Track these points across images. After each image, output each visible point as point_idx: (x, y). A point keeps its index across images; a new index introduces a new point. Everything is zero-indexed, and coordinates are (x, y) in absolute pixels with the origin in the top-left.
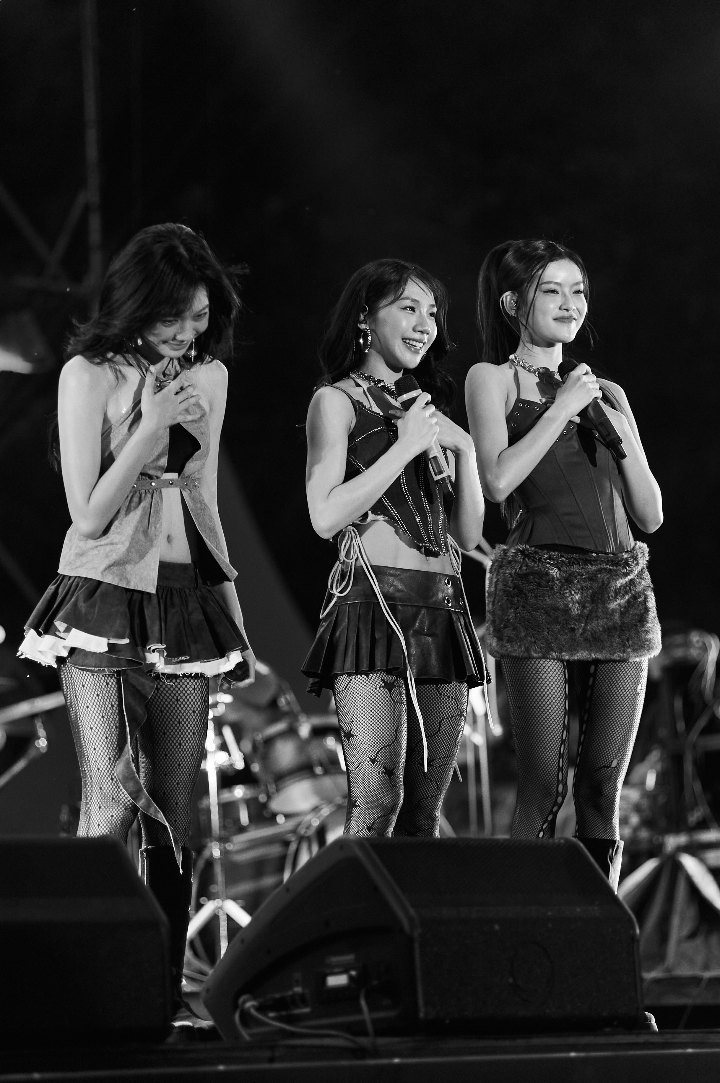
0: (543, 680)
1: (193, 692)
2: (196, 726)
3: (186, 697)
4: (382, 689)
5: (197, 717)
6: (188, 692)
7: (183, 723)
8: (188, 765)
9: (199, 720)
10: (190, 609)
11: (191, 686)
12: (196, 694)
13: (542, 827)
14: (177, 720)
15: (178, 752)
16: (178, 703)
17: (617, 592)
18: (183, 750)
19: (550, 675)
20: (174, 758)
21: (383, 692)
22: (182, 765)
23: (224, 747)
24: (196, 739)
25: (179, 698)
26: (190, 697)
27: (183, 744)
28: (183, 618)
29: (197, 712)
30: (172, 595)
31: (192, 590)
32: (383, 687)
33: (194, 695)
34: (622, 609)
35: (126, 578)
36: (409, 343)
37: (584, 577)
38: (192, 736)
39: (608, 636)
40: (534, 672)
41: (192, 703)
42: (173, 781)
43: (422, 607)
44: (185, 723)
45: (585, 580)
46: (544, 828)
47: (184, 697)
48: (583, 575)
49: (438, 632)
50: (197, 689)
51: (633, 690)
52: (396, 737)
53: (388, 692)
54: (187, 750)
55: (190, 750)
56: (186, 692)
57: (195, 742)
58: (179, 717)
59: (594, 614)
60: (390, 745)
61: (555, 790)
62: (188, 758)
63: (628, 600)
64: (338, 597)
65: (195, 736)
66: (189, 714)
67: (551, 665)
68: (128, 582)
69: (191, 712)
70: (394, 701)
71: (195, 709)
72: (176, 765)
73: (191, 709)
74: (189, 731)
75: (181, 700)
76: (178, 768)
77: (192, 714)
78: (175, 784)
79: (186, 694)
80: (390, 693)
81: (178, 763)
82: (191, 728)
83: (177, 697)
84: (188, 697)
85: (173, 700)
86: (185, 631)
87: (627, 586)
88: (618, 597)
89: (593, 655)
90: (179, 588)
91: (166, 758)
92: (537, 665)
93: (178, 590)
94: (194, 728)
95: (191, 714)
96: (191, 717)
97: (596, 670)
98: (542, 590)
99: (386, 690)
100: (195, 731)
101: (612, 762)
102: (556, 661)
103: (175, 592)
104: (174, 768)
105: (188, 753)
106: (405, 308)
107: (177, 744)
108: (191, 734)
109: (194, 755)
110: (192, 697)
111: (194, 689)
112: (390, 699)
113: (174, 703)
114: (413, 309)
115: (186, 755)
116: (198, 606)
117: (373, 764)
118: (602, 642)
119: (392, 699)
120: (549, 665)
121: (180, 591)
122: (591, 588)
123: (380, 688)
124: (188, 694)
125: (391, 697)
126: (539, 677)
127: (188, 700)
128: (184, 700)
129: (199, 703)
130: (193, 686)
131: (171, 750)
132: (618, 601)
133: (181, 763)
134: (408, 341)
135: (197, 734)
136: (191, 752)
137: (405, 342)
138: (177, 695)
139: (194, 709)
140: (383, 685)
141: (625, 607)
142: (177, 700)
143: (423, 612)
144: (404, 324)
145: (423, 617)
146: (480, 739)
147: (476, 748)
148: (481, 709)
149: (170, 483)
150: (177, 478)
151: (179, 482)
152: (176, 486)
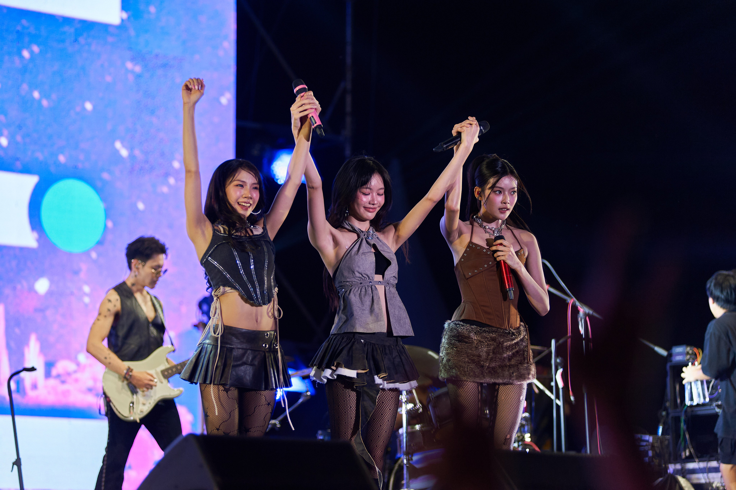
0: (466, 392)
1: (391, 399)
2: (390, 417)
3: (387, 401)
4: (222, 391)
5: (391, 412)
7: (384, 415)
8: (383, 437)
9: (392, 414)
10: (394, 356)
11: (390, 396)
12: (392, 400)
15: (379, 430)
16: (383, 404)
17: (508, 348)
18: (382, 429)
19: (469, 389)
20: (377, 432)
21: (223, 393)
22: (380, 437)
24: (389, 424)
25: (384, 401)
26: (389, 402)
27: (382, 426)
29: (391, 410)
30: (385, 349)
31: (395, 346)
32: (223, 391)
33: (391, 401)
34: (510, 357)
37: (489, 339)
39: (502, 370)
42: (374, 445)
43: (248, 349)
45: (489, 341)
48: (488, 338)
49: (256, 363)
50: (393, 398)
51: (518, 399)
52: (230, 416)
53: (226, 393)
54: (383, 429)
55: (385, 429)
56: (388, 399)
57: (388, 425)
59: (494, 359)
60: (227, 421)
62: (383, 433)
63: (514, 353)
65: (389, 422)
67: (470, 384)
69: (388, 409)
70: (229, 398)
71: (391, 408)
72: (377, 436)
74: (386, 419)
76: (378, 438)
77: (389, 411)
78: (375, 446)
79: (387, 400)
80: (227, 394)
81: (378, 435)
82: (387, 418)
87: (514, 345)
88: (508, 351)
89: (492, 380)
90: (389, 345)
91: (373, 432)
92: (463, 384)
93: (388, 346)
94: (389, 418)
96: (388, 412)
97: (499, 388)
98: (467, 345)
99: (225, 392)
100: (389, 419)
101: (506, 436)
102: (472, 383)
103: (386, 347)
104: (376, 438)
105: (384, 430)
107: (379, 426)
108: (387, 421)
109: (387, 432)
110: (390, 402)
111: (392, 398)
112: (227, 397)
115: (383, 431)
116: (397, 354)
117: (218, 431)
118: (498, 373)
119: (228, 397)
120: (469, 384)
121: (389, 347)
122: (493, 345)
123: (221, 391)
124: (389, 400)
125: (227, 396)
126: (464, 390)
129: (393, 405)
130: (391, 396)
131: (376, 428)
132: (508, 353)
133: (380, 435)
135: (390, 421)
136: (386, 430)
138: (383, 400)
140: (223, 389)
141: (512, 356)
142: (383, 403)
143: (248, 352)
145: (249, 355)
146: (560, 403)
147: (558, 407)
148: (561, 384)
149: (380, 283)
150: (382, 280)
151: (384, 282)
152: (382, 284)
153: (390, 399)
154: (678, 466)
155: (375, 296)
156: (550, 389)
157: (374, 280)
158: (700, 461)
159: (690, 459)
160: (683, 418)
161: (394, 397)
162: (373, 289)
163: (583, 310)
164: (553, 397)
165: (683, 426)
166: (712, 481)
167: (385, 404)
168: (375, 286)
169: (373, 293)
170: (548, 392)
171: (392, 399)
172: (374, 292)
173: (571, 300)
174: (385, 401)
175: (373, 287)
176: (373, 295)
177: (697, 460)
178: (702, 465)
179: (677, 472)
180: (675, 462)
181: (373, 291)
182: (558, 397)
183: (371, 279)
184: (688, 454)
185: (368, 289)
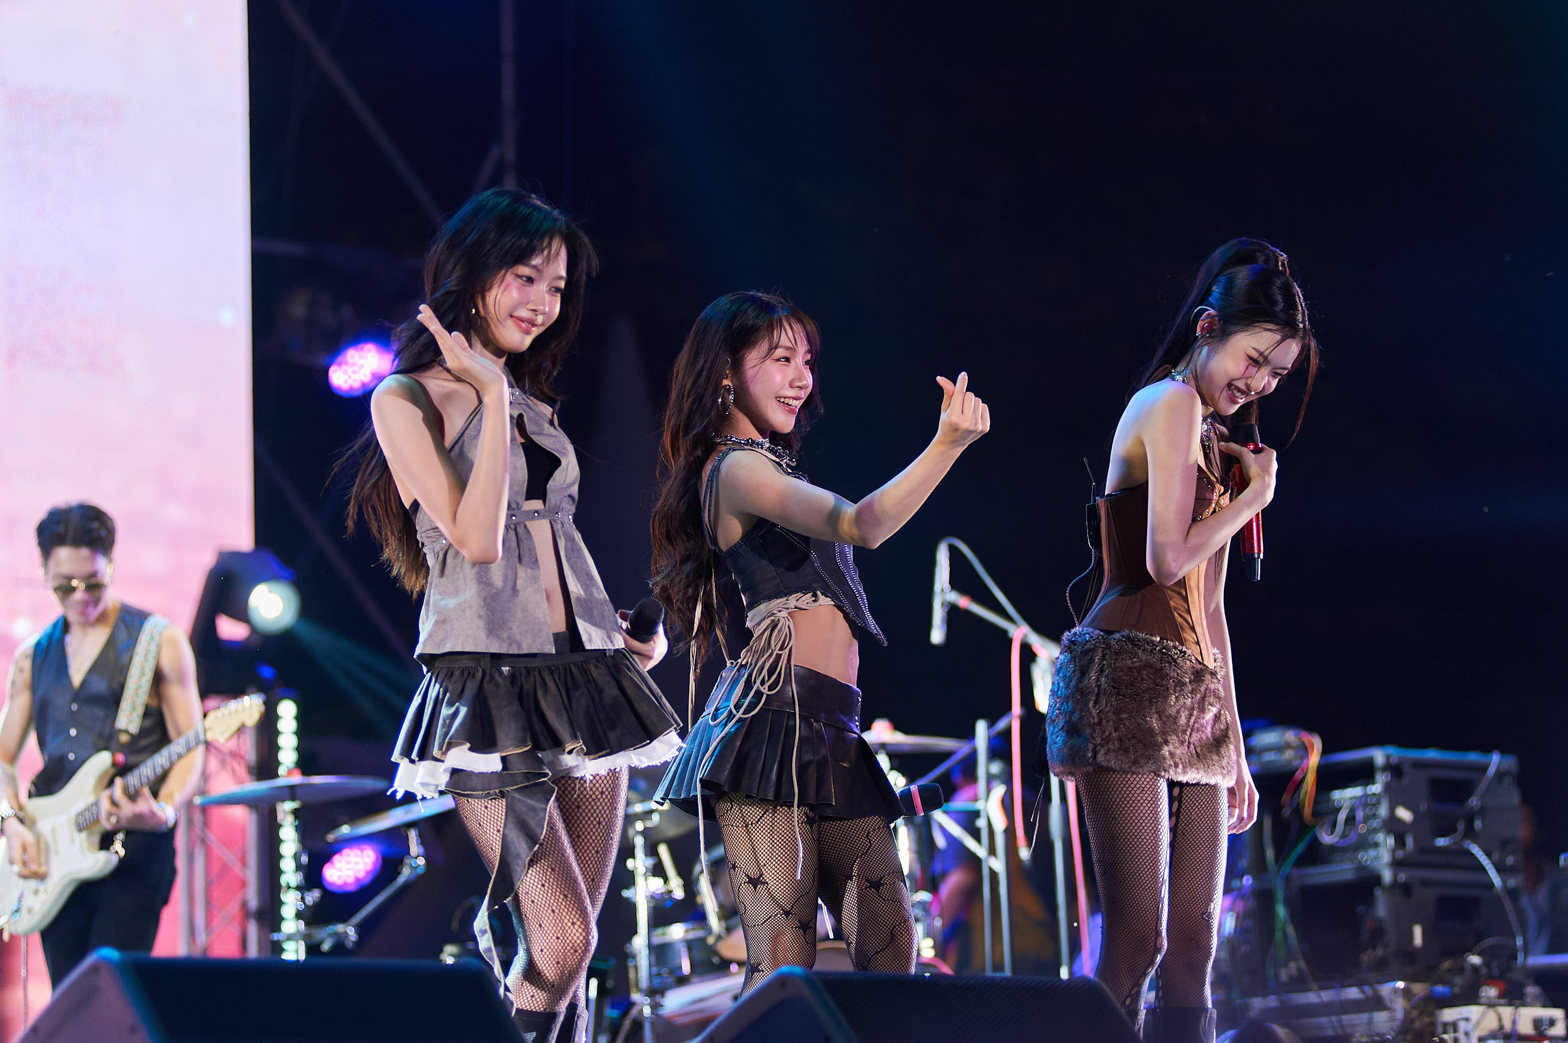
1: (599, 796)
3: (590, 803)
6: (594, 797)
7: (583, 837)
13: (1130, 992)
14: (576, 833)
23: (658, 870)
28: (593, 699)
33: (601, 800)
35: (516, 641)
36: (783, 402)
38: (595, 856)
40: (1138, 792)
41: (598, 811)
44: (586, 837)
46: (1132, 993)
47: (587, 803)
50: (607, 793)
58: (578, 829)
61: (1152, 944)
64: (767, 695)
66: (592, 826)
68: (519, 646)
69: (595, 823)
71: (602, 819)
73: (595, 819)
74: (591, 848)
75: (584, 807)
77: (597, 826)
79: (590, 800)
83: (578, 803)
84: (593, 803)
85: (573, 807)
86: (598, 716)
95: (594, 826)
96: (594, 830)
106: (778, 360)
110: (598, 804)
113: (573, 810)
114: (787, 360)
117: (787, 917)
124: (593, 800)
127: (592, 807)
128: (587, 807)
130: (600, 789)
134: (782, 400)
137: (779, 401)
139: (599, 818)
144: (778, 378)
146: (998, 864)
147: (994, 875)
148: (1000, 823)
149: (536, 514)
150: (543, 507)
151: (547, 512)
152: (544, 518)
153: (597, 796)
154: (1272, 1001)
155: (527, 555)
156: (976, 834)
157: (523, 510)
158: (1322, 988)
159: (1299, 983)
160: (1280, 895)
161: (607, 790)
162: (520, 536)
163: (1047, 653)
164: (981, 851)
165: (1281, 911)
166: (1349, 1030)
167: (584, 811)
168: (525, 526)
169: (521, 548)
170: (970, 843)
171: (602, 797)
172: (525, 544)
173: (1020, 632)
174: (584, 804)
175: (520, 530)
176: (522, 553)
177: (1314, 986)
178: (1326, 996)
179: (1270, 1014)
180: (1264, 992)
181: (521, 543)
182: (992, 851)
183: (515, 507)
184: (1294, 971)
185: (509, 535)
